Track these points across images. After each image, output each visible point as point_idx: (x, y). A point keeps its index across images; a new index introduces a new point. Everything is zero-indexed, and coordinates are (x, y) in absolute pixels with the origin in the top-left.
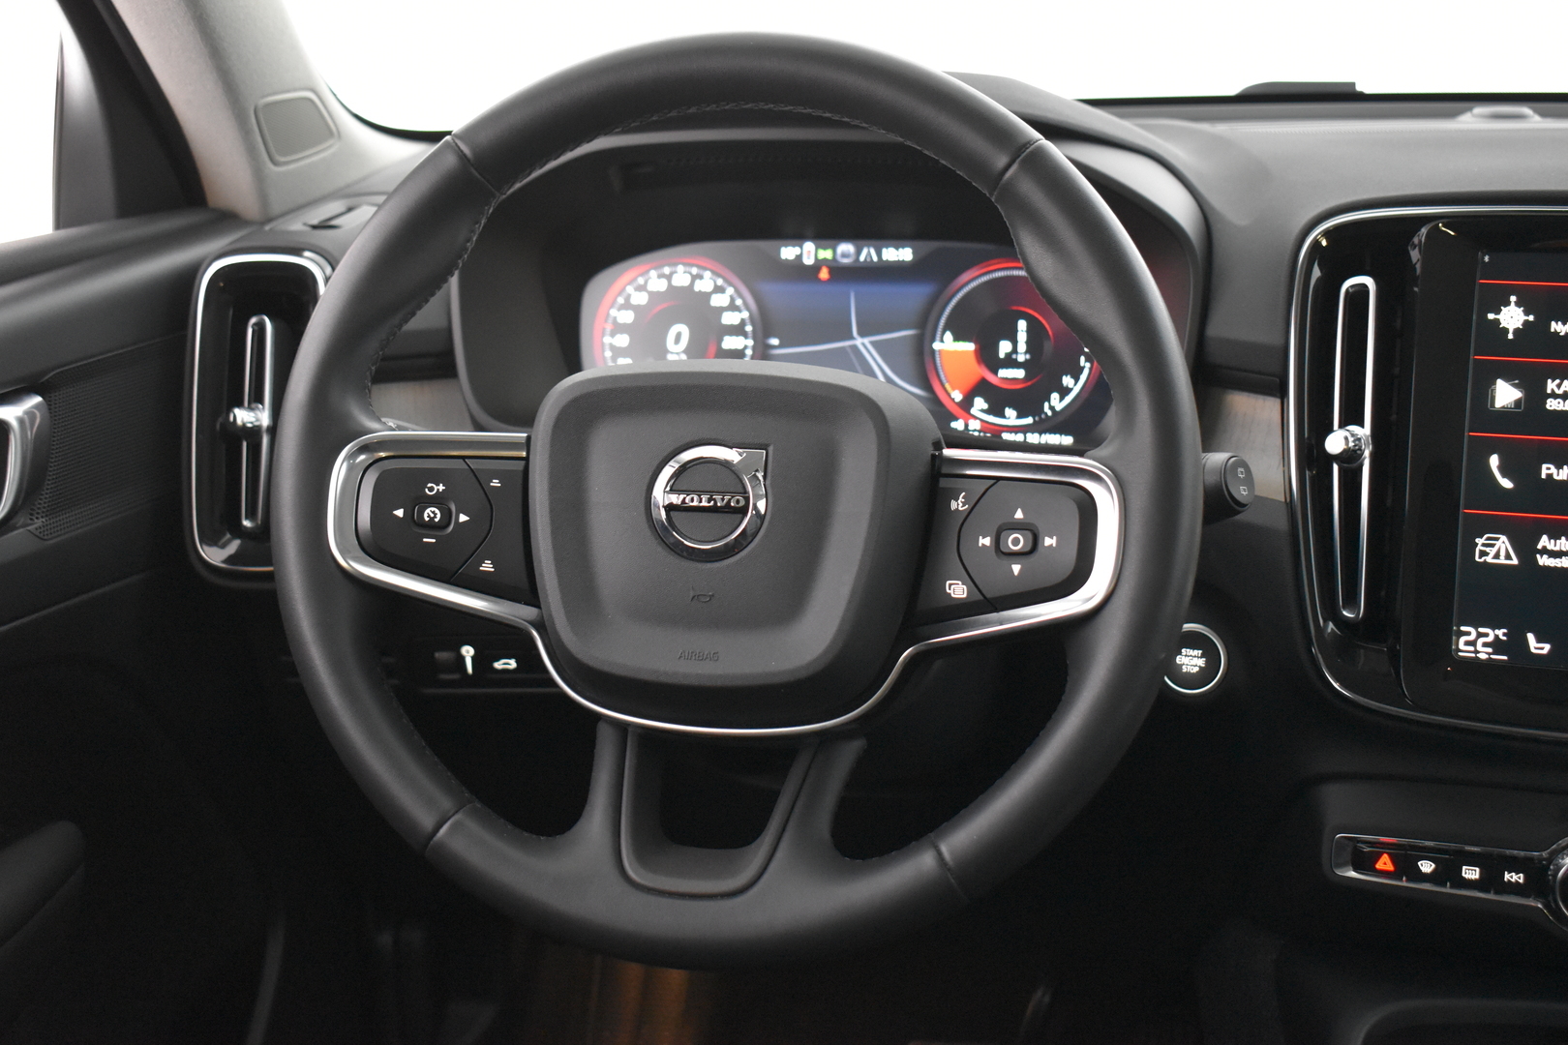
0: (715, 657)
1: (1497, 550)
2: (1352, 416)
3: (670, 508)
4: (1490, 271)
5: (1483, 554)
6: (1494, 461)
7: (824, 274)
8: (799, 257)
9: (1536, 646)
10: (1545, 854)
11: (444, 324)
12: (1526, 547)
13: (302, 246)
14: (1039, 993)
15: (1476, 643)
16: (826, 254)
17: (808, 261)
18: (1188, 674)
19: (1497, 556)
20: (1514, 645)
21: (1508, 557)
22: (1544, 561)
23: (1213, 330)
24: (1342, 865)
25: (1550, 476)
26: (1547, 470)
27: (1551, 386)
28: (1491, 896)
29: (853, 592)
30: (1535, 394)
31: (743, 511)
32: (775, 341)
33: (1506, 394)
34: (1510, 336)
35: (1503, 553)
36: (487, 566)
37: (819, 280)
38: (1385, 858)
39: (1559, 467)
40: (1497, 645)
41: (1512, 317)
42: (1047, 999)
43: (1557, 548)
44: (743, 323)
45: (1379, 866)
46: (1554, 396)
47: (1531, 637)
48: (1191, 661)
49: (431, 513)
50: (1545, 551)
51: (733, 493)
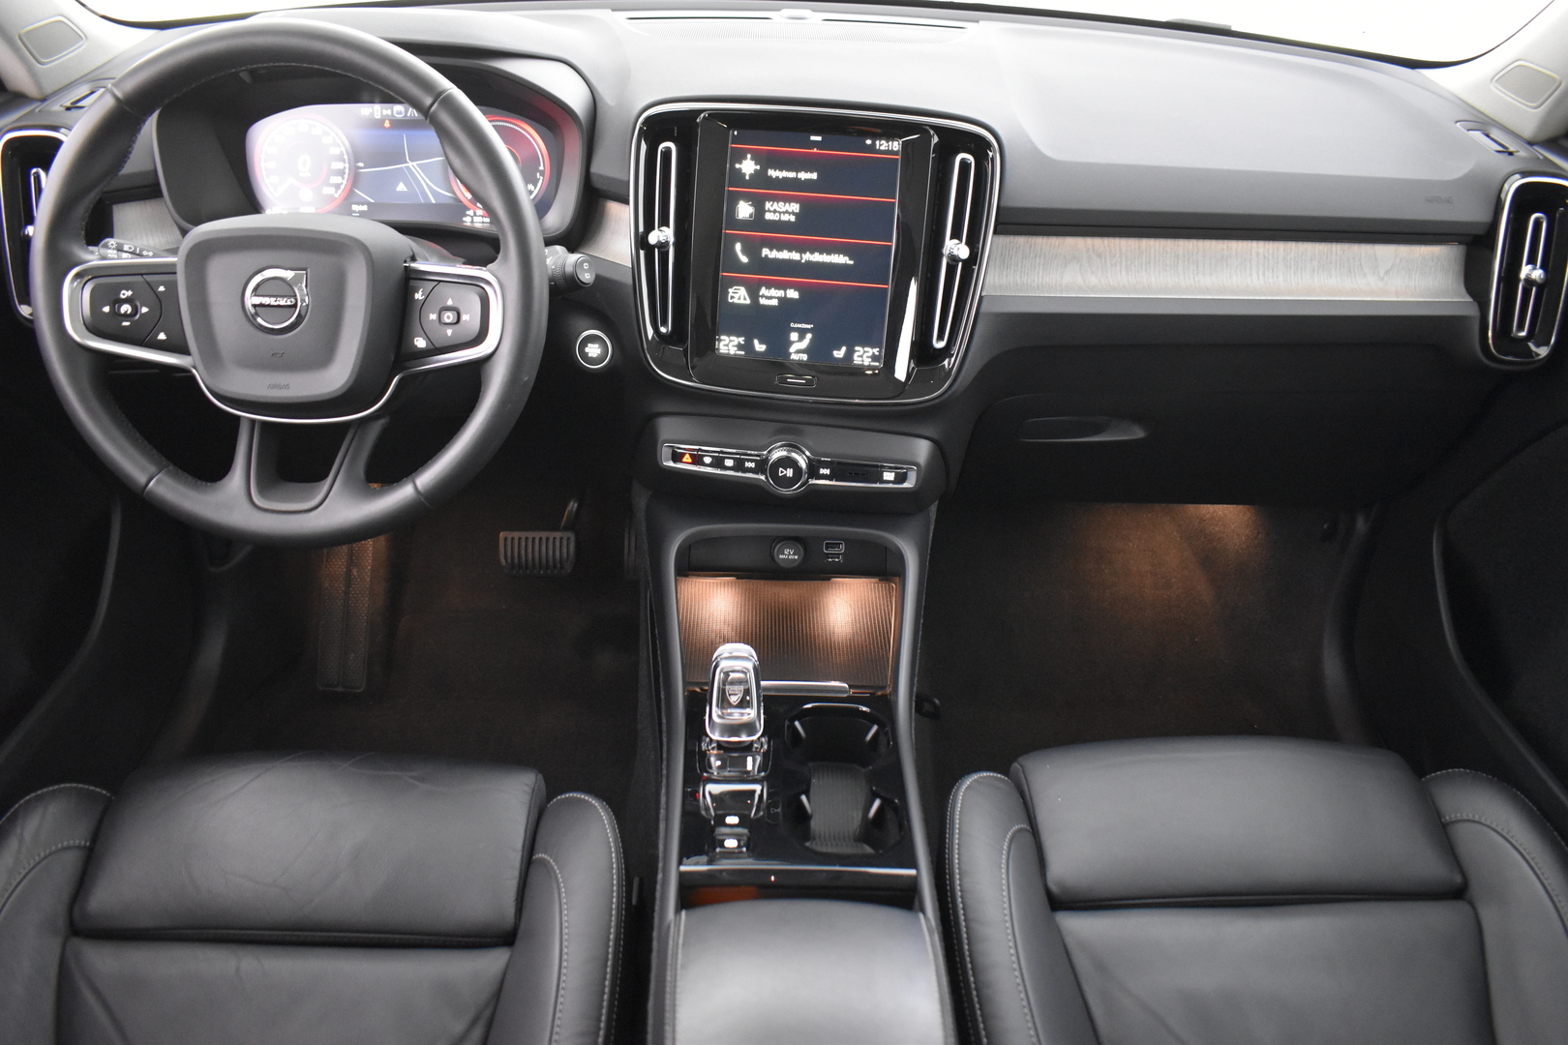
0: (287, 387)
1: (739, 296)
2: (664, 222)
3: (255, 306)
4: (736, 140)
5: (732, 297)
6: (738, 247)
7: (387, 124)
8: (372, 114)
9: (760, 347)
10: (765, 453)
11: (153, 168)
12: (754, 294)
13: (60, 124)
14: (572, 503)
15: (729, 345)
16: (389, 112)
17: (378, 116)
18: (591, 357)
19: (739, 299)
20: (747, 347)
21: (745, 299)
22: (763, 301)
23: (595, 169)
24: (667, 460)
25: (766, 256)
26: (765, 252)
27: (768, 205)
28: (740, 474)
29: (359, 350)
30: (760, 211)
31: (295, 306)
32: (361, 164)
33: (744, 210)
34: (747, 178)
35: (742, 298)
36: (162, 336)
37: (384, 128)
38: (687, 456)
39: (771, 250)
40: (740, 347)
41: (748, 167)
42: (576, 505)
43: (769, 295)
44: (342, 154)
45: (684, 460)
46: (769, 211)
47: (756, 342)
48: (593, 350)
49: (126, 308)
50: (763, 296)
51: (289, 297)
